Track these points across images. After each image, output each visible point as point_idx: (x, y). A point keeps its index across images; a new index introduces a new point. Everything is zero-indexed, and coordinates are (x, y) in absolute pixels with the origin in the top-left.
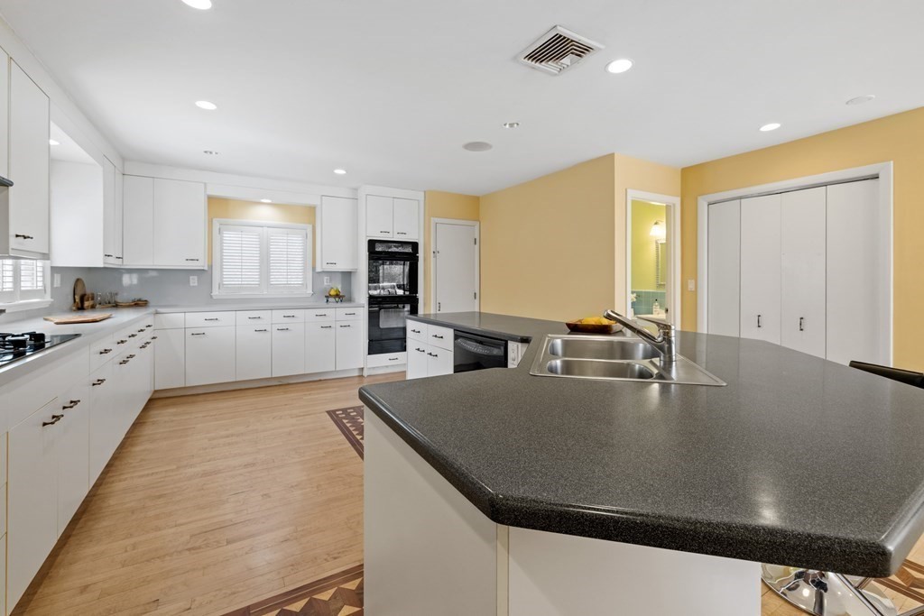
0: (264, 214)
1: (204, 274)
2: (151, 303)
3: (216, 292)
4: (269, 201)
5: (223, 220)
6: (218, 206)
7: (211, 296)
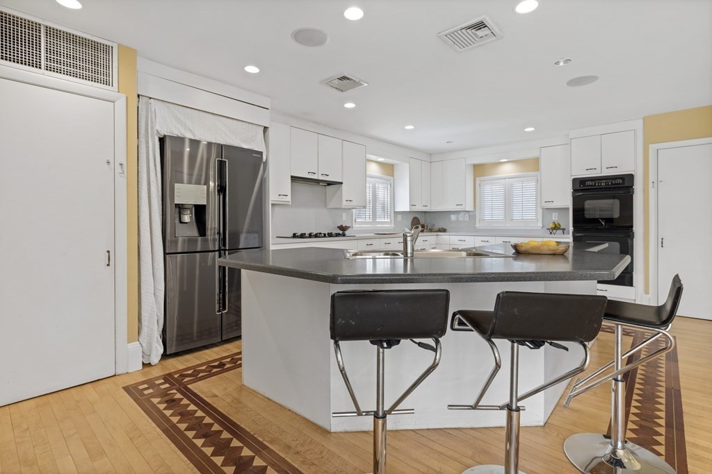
0: (507, 170)
1: (471, 214)
2: (448, 230)
3: (478, 225)
4: (506, 160)
5: (482, 178)
6: (479, 170)
7: (475, 227)
